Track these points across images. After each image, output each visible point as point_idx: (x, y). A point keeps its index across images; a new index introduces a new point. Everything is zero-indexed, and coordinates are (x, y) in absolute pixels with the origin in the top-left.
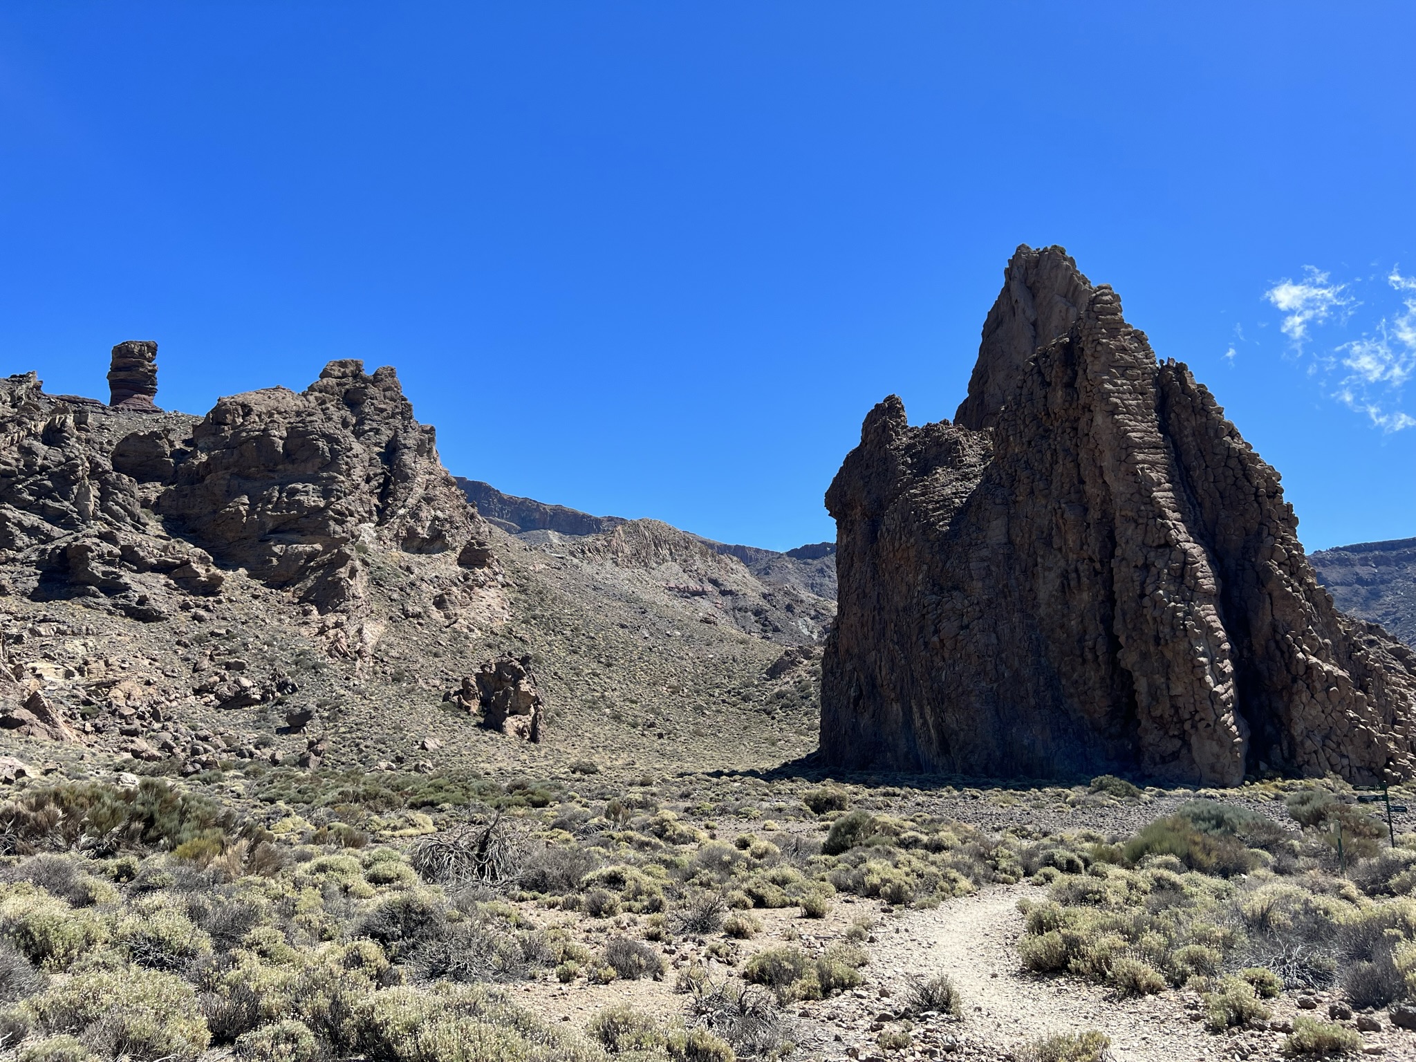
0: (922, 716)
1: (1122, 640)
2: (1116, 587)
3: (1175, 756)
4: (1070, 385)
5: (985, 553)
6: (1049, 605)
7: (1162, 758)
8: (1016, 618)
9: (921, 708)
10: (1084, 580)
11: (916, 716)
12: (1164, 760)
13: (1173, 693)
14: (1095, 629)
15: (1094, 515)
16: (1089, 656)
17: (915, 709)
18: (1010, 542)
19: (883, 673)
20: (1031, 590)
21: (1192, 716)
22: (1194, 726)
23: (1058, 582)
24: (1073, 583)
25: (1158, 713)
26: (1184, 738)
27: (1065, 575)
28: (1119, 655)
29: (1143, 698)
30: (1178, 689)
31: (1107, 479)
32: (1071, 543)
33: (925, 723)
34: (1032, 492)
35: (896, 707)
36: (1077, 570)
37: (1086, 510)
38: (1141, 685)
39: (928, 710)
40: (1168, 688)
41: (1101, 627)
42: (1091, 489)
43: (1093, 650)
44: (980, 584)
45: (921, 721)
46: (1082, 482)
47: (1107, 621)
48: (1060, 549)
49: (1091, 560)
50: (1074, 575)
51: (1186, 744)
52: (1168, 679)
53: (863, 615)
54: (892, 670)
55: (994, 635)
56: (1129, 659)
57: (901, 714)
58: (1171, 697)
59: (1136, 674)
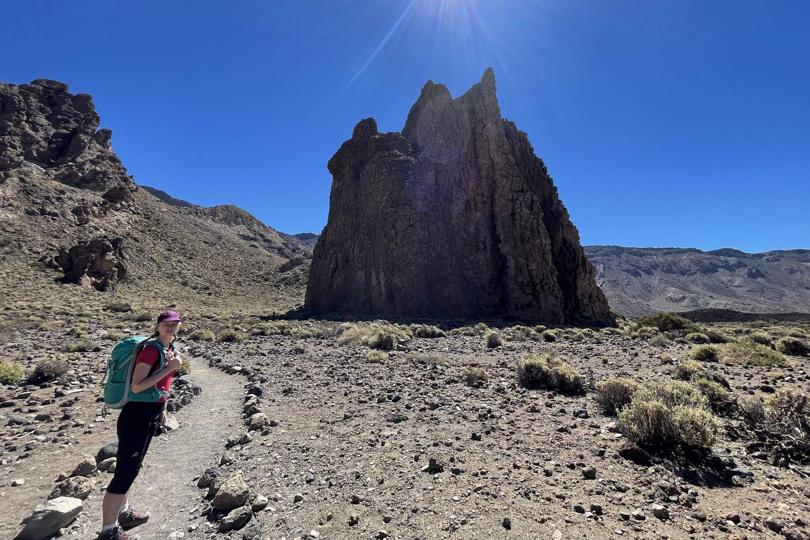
0: (378, 279)
1: (502, 238)
3: (529, 305)
5: (424, 187)
6: (458, 218)
7: (522, 306)
8: (440, 223)
9: (377, 273)
10: (479, 206)
11: (374, 278)
12: (522, 308)
13: (530, 268)
14: (485, 233)
15: (484, 173)
16: (481, 246)
17: (373, 274)
18: (437, 184)
19: (355, 253)
20: (448, 209)
21: (541, 282)
22: (542, 287)
23: (463, 206)
24: (473, 207)
25: (520, 280)
26: (535, 295)
27: (468, 203)
28: (499, 246)
29: (512, 271)
33: (379, 283)
35: (361, 274)
36: (474, 200)
37: (480, 170)
38: (512, 263)
39: (382, 275)
40: (528, 266)
41: (488, 231)
42: (482, 161)
43: (484, 243)
45: (376, 282)
46: (477, 157)
47: (492, 228)
49: (483, 195)
50: (472, 203)
51: (537, 299)
52: (528, 260)
53: (345, 220)
54: (361, 251)
55: (427, 232)
56: (505, 248)
57: (364, 277)
58: (529, 271)
59: (509, 257)
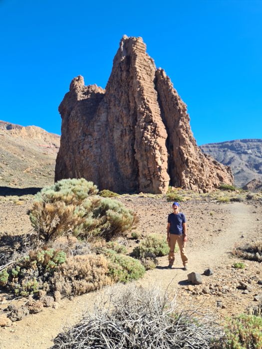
1: (136, 151)
2: (136, 135)
3: (148, 186)
4: (128, 71)
5: (99, 123)
6: (117, 140)
7: (145, 186)
8: (107, 144)
10: (127, 132)
12: (145, 187)
13: (149, 166)
14: (129, 147)
15: (132, 112)
16: (127, 156)
17: (76, 173)
18: (107, 121)
19: (68, 162)
20: (112, 135)
21: (154, 174)
22: (154, 176)
23: (120, 133)
24: (124, 133)
25: (144, 173)
26: (151, 180)
27: (122, 131)
28: (135, 155)
29: (141, 169)
30: (150, 166)
31: (136, 100)
32: (125, 121)
34: (115, 105)
36: (125, 129)
37: (130, 111)
38: (141, 165)
39: (79, 173)
40: (148, 165)
41: (131, 147)
42: (132, 104)
43: (128, 154)
44: (97, 133)
46: (129, 102)
47: (133, 145)
48: (121, 123)
49: (130, 126)
50: (124, 131)
51: (152, 182)
52: (148, 162)
55: (100, 150)
56: (137, 156)
58: (149, 168)
59: (139, 161)
